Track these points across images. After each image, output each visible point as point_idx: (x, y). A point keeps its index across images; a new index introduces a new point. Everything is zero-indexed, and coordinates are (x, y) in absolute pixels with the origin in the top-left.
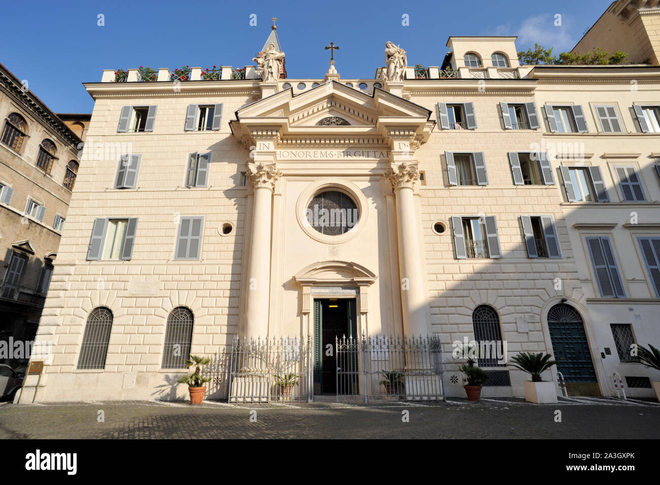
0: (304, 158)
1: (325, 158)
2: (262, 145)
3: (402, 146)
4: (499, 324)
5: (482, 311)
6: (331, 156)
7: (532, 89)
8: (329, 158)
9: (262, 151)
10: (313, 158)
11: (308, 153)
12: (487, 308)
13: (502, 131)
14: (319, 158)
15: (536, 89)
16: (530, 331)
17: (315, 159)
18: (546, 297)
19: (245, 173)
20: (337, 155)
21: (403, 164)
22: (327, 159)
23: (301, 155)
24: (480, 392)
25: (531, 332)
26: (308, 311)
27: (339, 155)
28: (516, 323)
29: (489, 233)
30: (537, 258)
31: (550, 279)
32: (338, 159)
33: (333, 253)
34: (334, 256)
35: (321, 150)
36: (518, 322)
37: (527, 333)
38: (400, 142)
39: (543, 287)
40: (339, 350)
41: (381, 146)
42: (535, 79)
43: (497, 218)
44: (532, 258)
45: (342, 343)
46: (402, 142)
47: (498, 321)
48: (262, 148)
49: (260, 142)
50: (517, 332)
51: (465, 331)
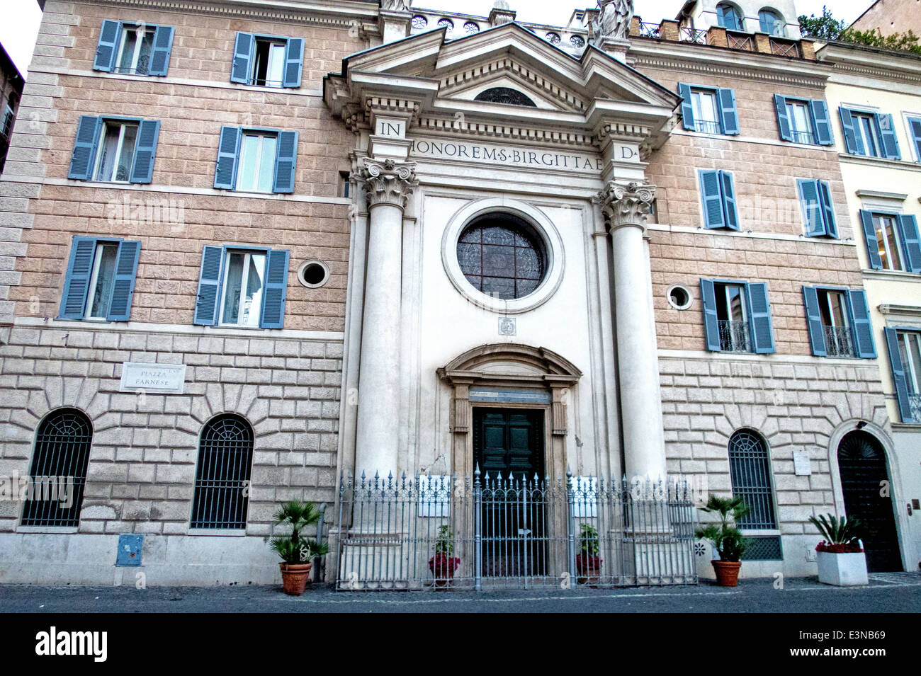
0: (456, 157)
1: (491, 161)
2: (386, 126)
3: (627, 153)
4: (766, 461)
5: (741, 439)
6: (503, 158)
7: (824, 79)
8: (498, 162)
9: (386, 136)
10: (471, 159)
11: (462, 149)
12: (749, 435)
13: (778, 142)
14: (481, 160)
15: (829, 79)
16: (813, 473)
17: (475, 160)
18: (837, 421)
19: (348, 173)
20: (512, 155)
21: (631, 184)
22: (496, 162)
23: (451, 150)
24: (738, 572)
25: (815, 476)
26: (465, 430)
27: (517, 159)
28: (793, 460)
29: (755, 311)
30: (825, 357)
31: (842, 391)
32: (515, 164)
33: (505, 330)
34: (508, 334)
35: (485, 146)
36: (796, 459)
37: (809, 476)
38: (624, 145)
39: (833, 404)
40: (528, 499)
41: (587, 148)
42: (829, 62)
43: (768, 287)
44: (818, 356)
45: (534, 488)
46: (627, 146)
47: (765, 455)
48: (386, 131)
49: (383, 121)
50: (794, 473)
51: (717, 471)
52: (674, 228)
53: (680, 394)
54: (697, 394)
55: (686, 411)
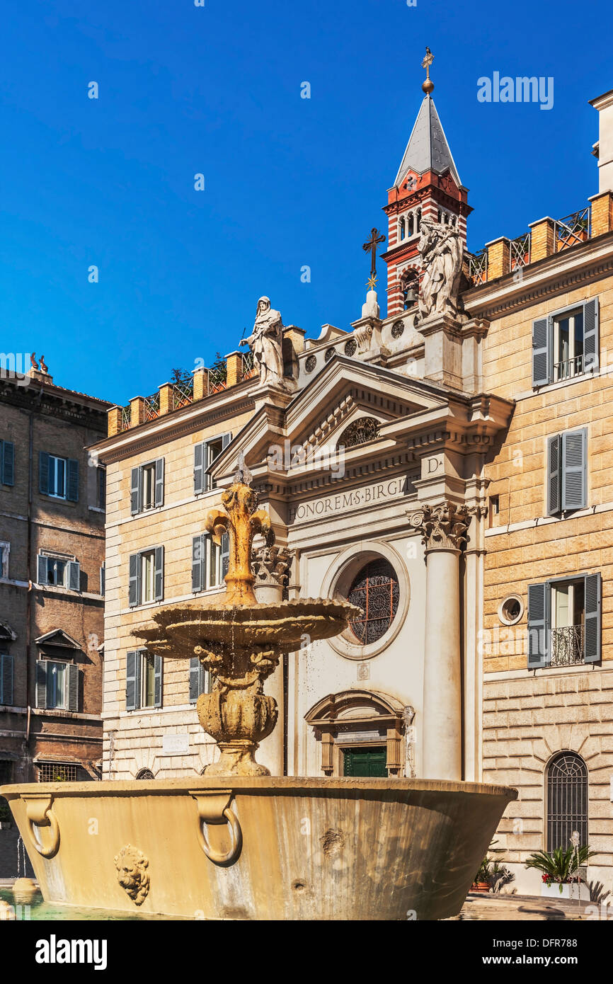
0: (323, 514)
3: (434, 465)
5: (566, 763)
6: (358, 500)
10: (333, 512)
11: (328, 503)
14: (341, 510)
17: (336, 512)
20: (365, 495)
23: (319, 508)
27: (368, 497)
28: (610, 784)
29: (588, 611)
33: (362, 675)
34: (364, 679)
35: (344, 493)
38: (430, 457)
46: (434, 457)
50: (609, 800)
51: (529, 798)
52: (513, 527)
53: (501, 719)
54: (517, 717)
55: (505, 737)
